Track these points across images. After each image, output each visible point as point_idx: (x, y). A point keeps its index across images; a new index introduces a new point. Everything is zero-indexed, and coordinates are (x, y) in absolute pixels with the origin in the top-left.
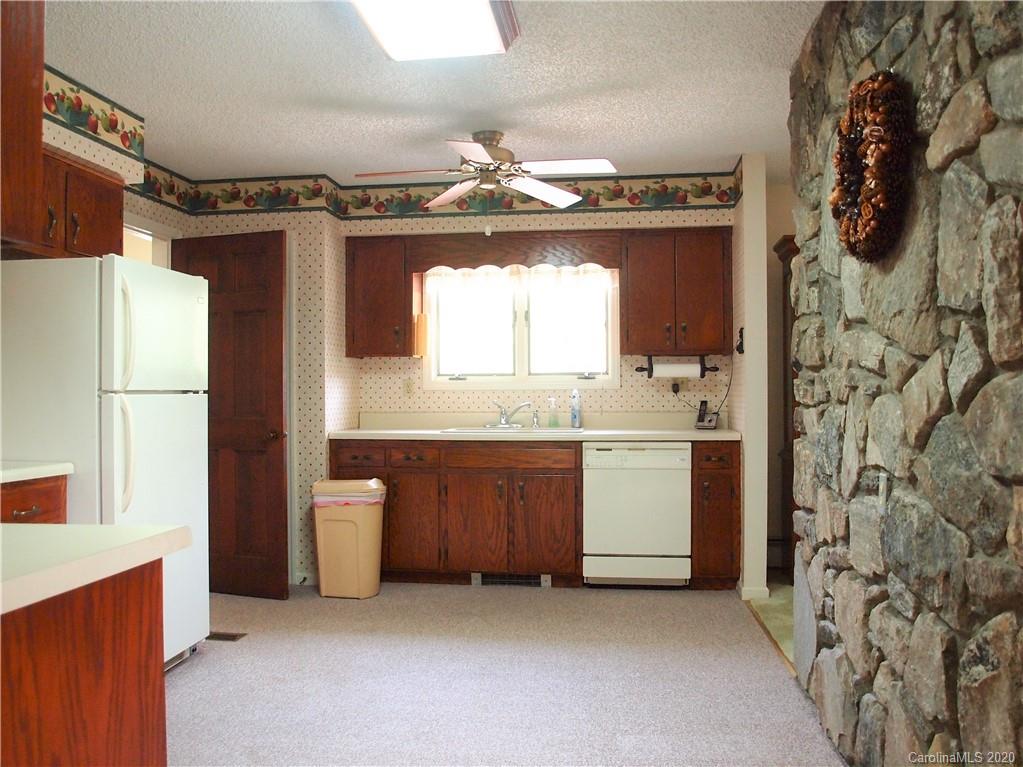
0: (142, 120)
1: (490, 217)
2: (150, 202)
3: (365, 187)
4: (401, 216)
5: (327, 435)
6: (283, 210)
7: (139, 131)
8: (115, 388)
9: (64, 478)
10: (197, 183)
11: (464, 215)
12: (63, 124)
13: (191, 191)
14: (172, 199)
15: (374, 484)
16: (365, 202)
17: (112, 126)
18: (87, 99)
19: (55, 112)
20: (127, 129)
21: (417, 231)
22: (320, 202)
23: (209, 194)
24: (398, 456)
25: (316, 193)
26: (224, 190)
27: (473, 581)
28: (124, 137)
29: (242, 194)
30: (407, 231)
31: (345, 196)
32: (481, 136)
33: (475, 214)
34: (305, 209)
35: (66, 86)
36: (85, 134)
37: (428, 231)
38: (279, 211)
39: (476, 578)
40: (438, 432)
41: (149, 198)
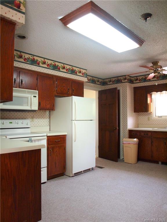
0: (87, 70)
1: (164, 80)
2: (93, 84)
3: (137, 76)
4: (144, 82)
5: (128, 129)
6: (119, 83)
7: (86, 72)
8: (73, 120)
9: (66, 135)
10: (104, 79)
11: (158, 80)
12: (70, 73)
13: (103, 81)
14: (99, 83)
15: (135, 139)
16: (137, 80)
17: (80, 72)
18: (74, 68)
19: (68, 72)
20: (83, 72)
21: (148, 85)
22: (126, 81)
23: (106, 81)
24: (142, 134)
25: (125, 79)
26: (109, 80)
27: (159, 163)
28: (83, 74)
29: (112, 81)
30: (146, 85)
31: (133, 79)
32: (154, 63)
33: (161, 80)
34: (123, 82)
35: (70, 67)
36: (74, 74)
37: (150, 84)
38: (118, 83)
39: (160, 163)
40: (151, 129)
41: (93, 83)
